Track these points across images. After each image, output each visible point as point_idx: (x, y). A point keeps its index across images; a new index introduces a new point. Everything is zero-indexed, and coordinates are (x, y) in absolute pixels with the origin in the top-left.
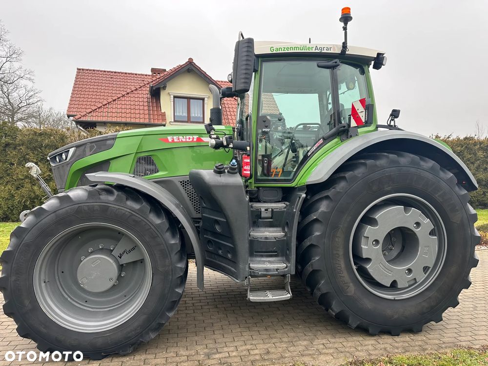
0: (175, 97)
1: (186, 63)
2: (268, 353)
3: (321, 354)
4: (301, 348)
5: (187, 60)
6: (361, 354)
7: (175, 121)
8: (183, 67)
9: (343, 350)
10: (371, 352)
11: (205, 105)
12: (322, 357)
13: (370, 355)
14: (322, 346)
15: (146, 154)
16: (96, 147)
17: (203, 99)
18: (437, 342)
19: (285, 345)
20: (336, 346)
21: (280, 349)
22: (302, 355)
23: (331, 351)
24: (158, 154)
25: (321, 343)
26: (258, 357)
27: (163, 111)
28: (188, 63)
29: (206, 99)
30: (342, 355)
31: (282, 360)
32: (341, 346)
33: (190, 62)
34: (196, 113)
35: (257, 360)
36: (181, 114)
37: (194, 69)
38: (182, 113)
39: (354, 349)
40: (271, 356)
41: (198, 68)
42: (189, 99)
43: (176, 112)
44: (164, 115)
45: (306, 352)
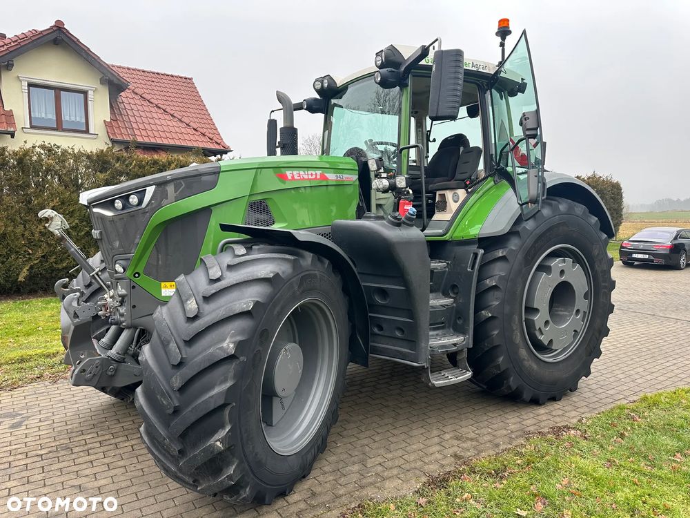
0: (30, 85)
1: (52, 28)
2: (314, 494)
3: (384, 479)
4: (355, 477)
5: (53, 24)
6: (431, 467)
7: (32, 127)
8: (44, 33)
9: (407, 466)
10: (443, 463)
11: (90, 103)
12: (387, 484)
13: (442, 466)
14: (380, 468)
15: (259, 197)
16: (184, 185)
17: (85, 93)
18: (505, 432)
19: (331, 478)
20: (397, 463)
21: (328, 485)
22: (362, 487)
23: (395, 472)
24: (275, 197)
25: (377, 463)
26: (302, 506)
27: (7, 108)
28: (55, 29)
29: (90, 93)
30: (410, 474)
31: (338, 501)
32: (403, 461)
33: (59, 28)
34: (71, 113)
35: (303, 510)
36: (43, 116)
37: (65, 39)
38: (46, 113)
39: (421, 463)
40: (320, 500)
41: (75, 40)
42: (58, 90)
43: (34, 112)
44: (9, 115)
45: (365, 481)
